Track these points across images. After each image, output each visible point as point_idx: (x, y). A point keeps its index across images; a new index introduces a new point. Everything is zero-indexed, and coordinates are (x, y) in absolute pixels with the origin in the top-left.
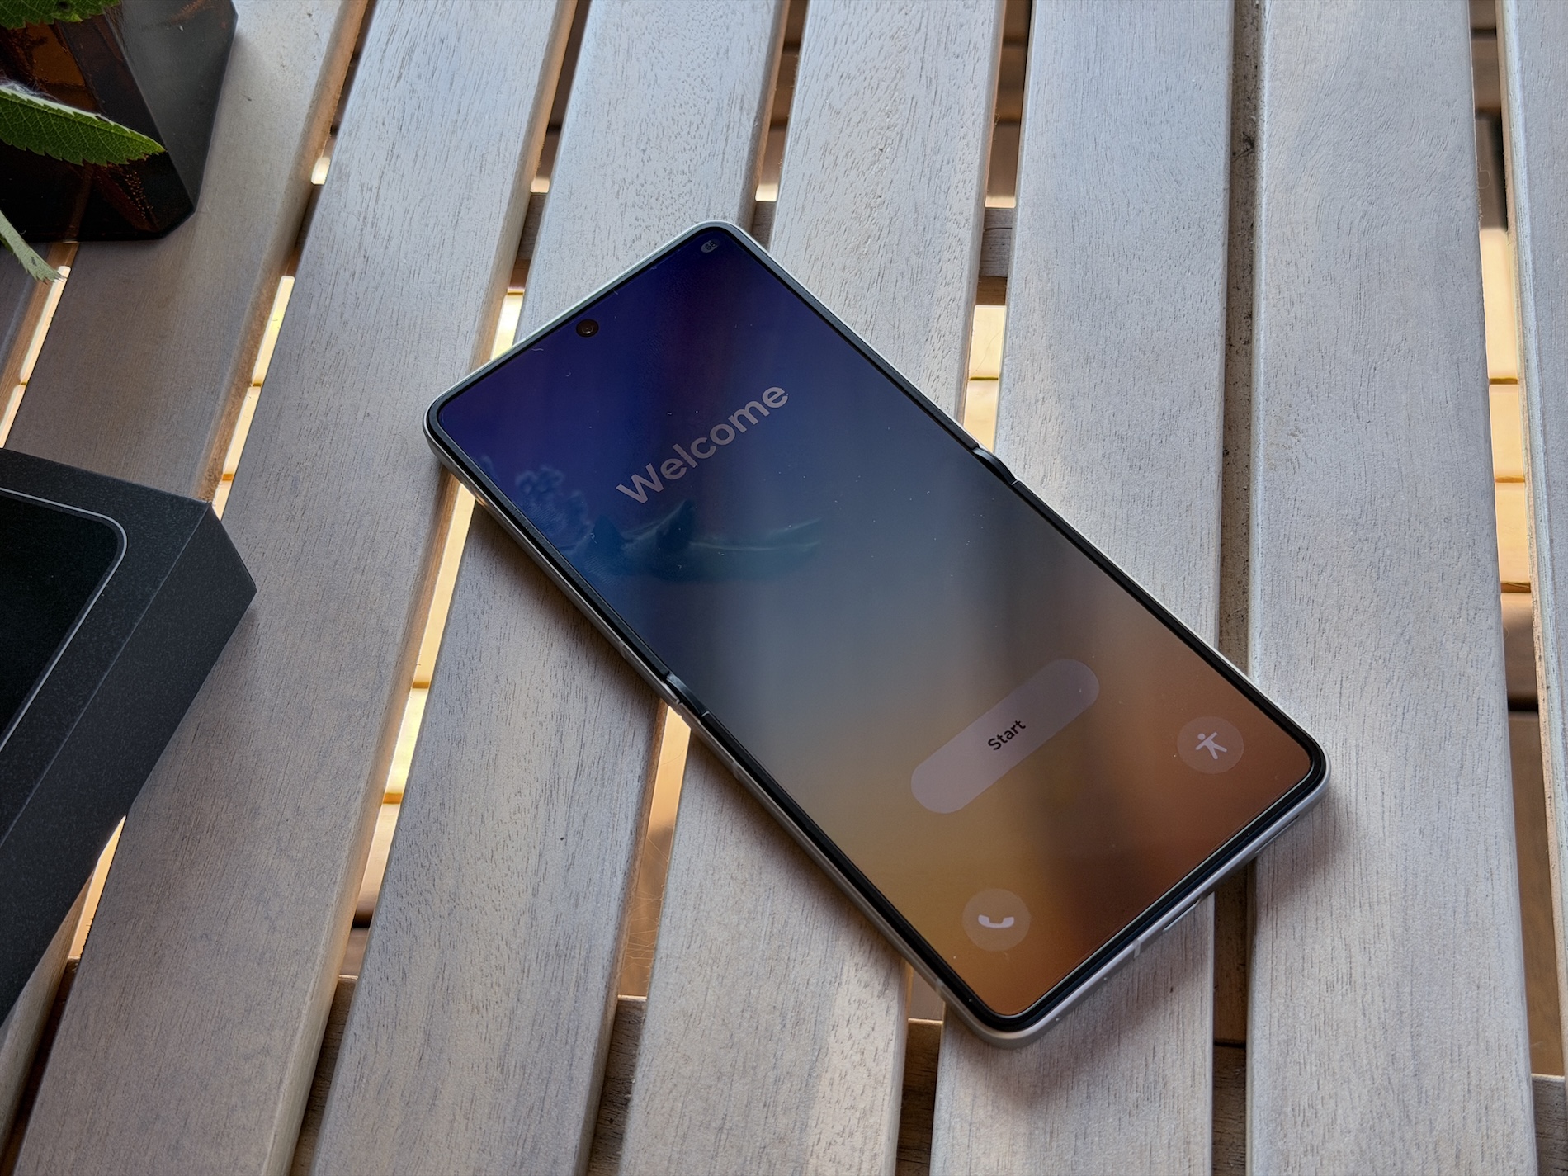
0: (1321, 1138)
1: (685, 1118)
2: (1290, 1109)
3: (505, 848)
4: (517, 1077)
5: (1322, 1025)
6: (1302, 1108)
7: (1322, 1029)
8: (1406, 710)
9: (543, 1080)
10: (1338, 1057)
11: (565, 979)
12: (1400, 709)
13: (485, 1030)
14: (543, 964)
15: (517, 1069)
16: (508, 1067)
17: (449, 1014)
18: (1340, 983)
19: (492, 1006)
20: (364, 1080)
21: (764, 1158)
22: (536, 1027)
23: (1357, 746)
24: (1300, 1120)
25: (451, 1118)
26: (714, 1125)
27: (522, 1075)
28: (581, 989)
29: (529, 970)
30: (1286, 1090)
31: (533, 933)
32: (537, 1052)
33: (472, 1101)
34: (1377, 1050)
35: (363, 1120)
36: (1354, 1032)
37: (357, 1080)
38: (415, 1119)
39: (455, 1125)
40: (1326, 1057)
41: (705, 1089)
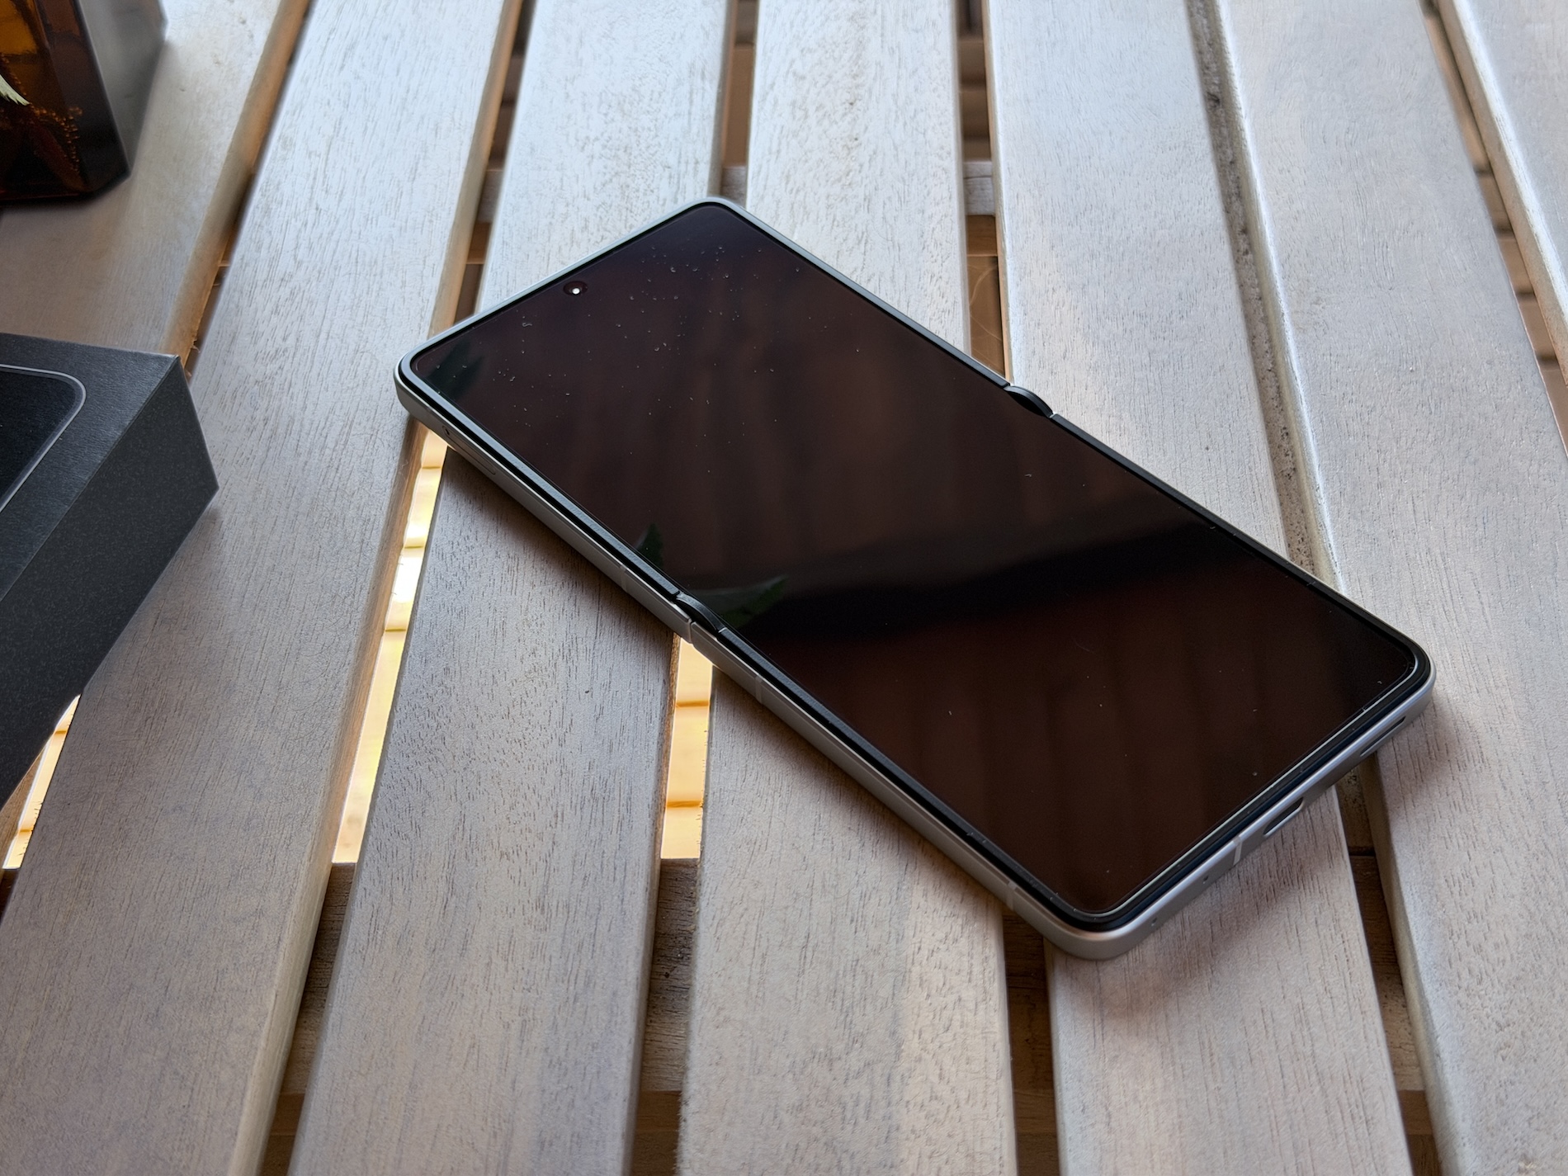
0: (1484, 905)
1: (762, 940)
2: (1443, 881)
3: (523, 704)
4: (560, 915)
5: (1460, 800)
6: (1456, 878)
7: (1461, 804)
8: (1485, 521)
9: (591, 917)
10: (1485, 828)
11: (605, 820)
12: (1479, 521)
13: (518, 874)
14: (578, 808)
15: (560, 909)
16: (549, 907)
17: (474, 862)
18: (1472, 761)
19: (524, 851)
20: (380, 932)
21: (859, 970)
22: (578, 867)
23: (1442, 554)
24: (1456, 890)
25: (487, 961)
26: (795, 944)
27: (566, 914)
28: (625, 827)
29: (563, 814)
30: (1435, 863)
31: (563, 780)
32: (582, 891)
33: (510, 943)
34: (1525, 819)
35: (382, 971)
36: (1497, 804)
37: (372, 932)
38: (445, 966)
39: (493, 966)
40: (1472, 830)
41: (781, 910)
